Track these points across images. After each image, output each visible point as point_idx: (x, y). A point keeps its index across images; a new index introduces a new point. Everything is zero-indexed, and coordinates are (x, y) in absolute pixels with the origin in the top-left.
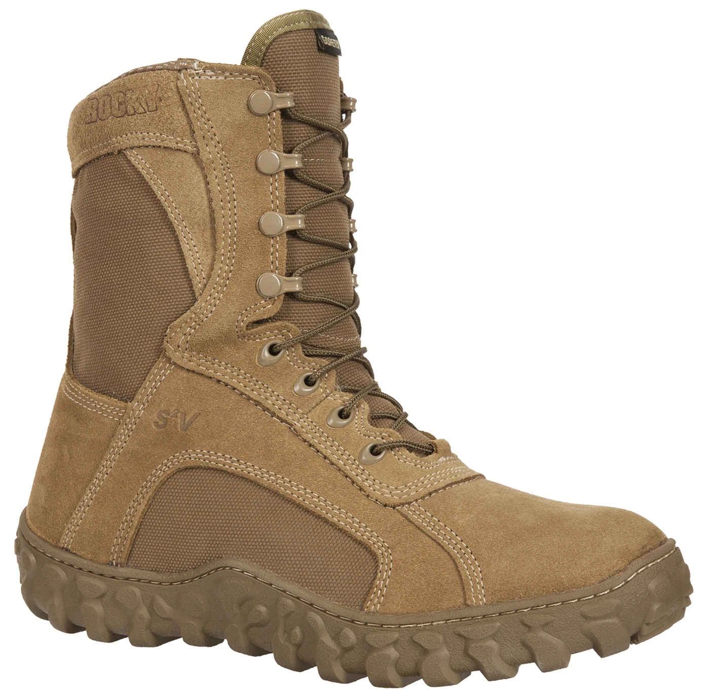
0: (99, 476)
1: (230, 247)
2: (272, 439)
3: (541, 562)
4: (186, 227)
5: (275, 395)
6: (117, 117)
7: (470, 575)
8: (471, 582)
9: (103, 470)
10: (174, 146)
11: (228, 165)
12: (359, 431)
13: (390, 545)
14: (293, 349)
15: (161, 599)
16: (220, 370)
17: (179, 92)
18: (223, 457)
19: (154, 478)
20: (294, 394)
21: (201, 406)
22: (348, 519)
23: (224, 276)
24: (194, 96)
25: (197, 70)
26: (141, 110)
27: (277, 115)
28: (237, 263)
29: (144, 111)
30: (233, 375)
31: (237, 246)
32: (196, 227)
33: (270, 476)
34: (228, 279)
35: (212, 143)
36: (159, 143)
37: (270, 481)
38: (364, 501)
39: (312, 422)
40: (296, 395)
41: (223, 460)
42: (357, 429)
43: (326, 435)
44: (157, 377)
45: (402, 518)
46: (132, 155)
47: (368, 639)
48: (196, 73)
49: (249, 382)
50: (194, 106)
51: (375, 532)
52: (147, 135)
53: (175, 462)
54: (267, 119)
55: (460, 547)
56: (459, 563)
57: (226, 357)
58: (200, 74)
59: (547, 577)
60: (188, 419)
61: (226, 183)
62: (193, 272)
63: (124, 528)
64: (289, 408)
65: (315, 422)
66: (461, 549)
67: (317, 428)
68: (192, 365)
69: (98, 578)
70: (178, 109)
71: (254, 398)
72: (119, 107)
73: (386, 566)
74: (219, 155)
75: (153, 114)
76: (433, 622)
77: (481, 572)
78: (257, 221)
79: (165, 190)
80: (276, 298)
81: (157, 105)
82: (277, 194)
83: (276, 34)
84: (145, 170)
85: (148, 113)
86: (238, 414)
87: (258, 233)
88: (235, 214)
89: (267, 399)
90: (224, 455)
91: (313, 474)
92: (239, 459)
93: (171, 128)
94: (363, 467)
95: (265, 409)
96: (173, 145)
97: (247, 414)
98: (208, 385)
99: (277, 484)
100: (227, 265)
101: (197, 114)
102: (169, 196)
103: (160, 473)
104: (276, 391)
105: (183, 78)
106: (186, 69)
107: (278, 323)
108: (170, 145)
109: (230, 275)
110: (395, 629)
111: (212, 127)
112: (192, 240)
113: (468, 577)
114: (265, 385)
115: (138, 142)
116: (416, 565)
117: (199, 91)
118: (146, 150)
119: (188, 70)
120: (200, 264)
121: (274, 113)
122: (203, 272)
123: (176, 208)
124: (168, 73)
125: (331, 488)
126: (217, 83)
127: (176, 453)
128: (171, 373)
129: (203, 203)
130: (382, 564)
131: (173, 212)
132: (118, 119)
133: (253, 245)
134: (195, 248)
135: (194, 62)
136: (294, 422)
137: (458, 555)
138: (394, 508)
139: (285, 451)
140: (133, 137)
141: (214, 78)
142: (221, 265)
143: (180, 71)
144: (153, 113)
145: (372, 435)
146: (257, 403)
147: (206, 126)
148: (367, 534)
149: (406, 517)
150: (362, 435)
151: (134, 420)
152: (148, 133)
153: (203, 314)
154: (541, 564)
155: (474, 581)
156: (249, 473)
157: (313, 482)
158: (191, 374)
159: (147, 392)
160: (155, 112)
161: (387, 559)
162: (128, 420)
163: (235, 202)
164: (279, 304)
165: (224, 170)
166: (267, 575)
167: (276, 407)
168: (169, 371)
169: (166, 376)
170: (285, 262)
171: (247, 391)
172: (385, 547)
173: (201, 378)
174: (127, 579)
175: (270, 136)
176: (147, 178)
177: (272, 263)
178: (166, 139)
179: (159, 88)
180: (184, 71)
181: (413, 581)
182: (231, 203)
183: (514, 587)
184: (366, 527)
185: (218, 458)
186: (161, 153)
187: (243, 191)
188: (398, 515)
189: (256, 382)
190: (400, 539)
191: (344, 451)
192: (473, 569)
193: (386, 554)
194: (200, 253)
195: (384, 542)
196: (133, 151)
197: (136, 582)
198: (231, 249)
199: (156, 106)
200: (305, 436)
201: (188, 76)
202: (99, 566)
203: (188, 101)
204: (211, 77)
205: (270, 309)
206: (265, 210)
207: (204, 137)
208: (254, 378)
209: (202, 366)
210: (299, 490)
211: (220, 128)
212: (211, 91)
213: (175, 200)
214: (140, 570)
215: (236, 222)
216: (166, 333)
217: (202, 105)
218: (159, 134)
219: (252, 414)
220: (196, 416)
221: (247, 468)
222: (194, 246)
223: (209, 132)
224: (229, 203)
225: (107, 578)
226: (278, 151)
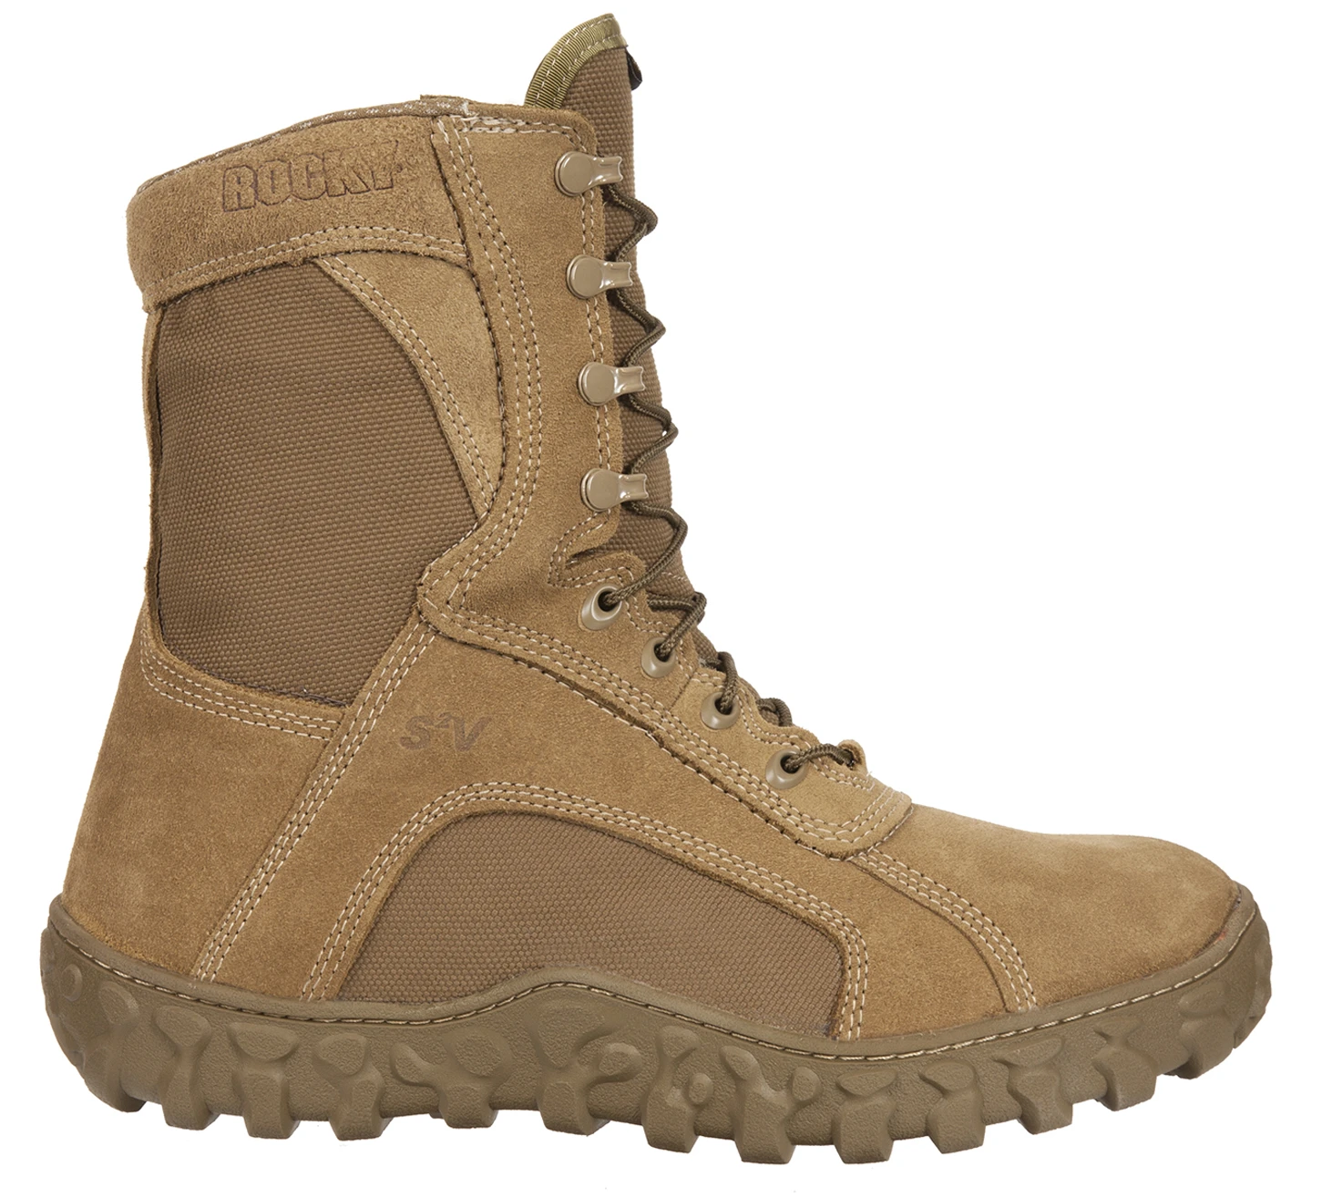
0: (282, 840)
1: (531, 426)
2: (623, 756)
3: (1109, 931)
4: (449, 392)
5: (615, 679)
6: (305, 200)
7: (1002, 960)
8: (1007, 972)
9: (291, 829)
10: (423, 250)
11: (522, 282)
12: (752, 733)
13: (856, 921)
14: (635, 599)
15: (410, 1050)
16: (517, 641)
17: (436, 155)
18: (542, 792)
19: (406, 837)
20: (645, 675)
21: (490, 704)
22: (776, 884)
23: (527, 476)
24: (463, 161)
25: (469, 116)
26: (361, 186)
27: (596, 195)
28: (547, 454)
29: (365, 189)
30: (544, 649)
31: (546, 423)
32: (467, 391)
33: (629, 820)
34: (534, 482)
35: (494, 245)
36: (394, 243)
37: (633, 828)
38: (794, 851)
39: (680, 722)
40: (647, 677)
41: (543, 796)
42: (749, 730)
43: (707, 743)
44: (402, 659)
45: (863, 876)
46: (336, 266)
47: (846, 1083)
48: (466, 122)
49: (571, 658)
50: (462, 181)
51: (825, 901)
52: (370, 230)
53: (449, 806)
54: (581, 201)
55: (972, 915)
56: (979, 942)
57: (530, 617)
58: (472, 123)
59: (1123, 955)
60: (468, 729)
61: (520, 315)
62: (469, 472)
63: (342, 930)
64: (641, 701)
65: (686, 723)
66: (974, 919)
67: (690, 731)
68: (470, 634)
69: (280, 1023)
70: (432, 184)
71: (585, 686)
72: (309, 182)
73: (858, 958)
74: (506, 265)
75: (383, 194)
76: (954, 1045)
77: (1018, 954)
78: (575, 380)
79: (411, 328)
80: (610, 511)
81: (394, 178)
82: (600, 332)
83: (585, 55)
84: (366, 292)
85: (375, 192)
86: (559, 716)
87: (577, 401)
88: (538, 368)
89: (604, 686)
90: (543, 789)
91: (701, 810)
92: (571, 793)
93: (420, 219)
94: (778, 793)
95: (604, 703)
96: (420, 248)
97: (574, 714)
98: (499, 668)
99: (644, 832)
100: (530, 457)
101: (468, 194)
102: (418, 338)
103: (419, 828)
104: (617, 673)
105: (442, 130)
106: (448, 115)
107: (614, 556)
108: (415, 248)
109: (537, 475)
110: (891, 1062)
111: (493, 217)
112: (459, 414)
113: (1000, 965)
114: (597, 663)
115: (351, 243)
116: (908, 953)
117: (470, 153)
118: (364, 257)
119: (452, 116)
120: (478, 456)
121: (592, 193)
122: (486, 471)
123: (432, 359)
124: (416, 122)
125: (734, 833)
126: (503, 140)
127: (449, 790)
128: (430, 650)
129: (480, 350)
130: (851, 954)
131: (428, 366)
132: (309, 203)
133: (572, 421)
134: (467, 428)
135: (462, 103)
136: (655, 723)
137: (973, 929)
138: (843, 859)
139: (647, 774)
140: (341, 234)
141: (497, 130)
142: (520, 458)
143: (434, 117)
144: (384, 191)
145: (775, 739)
146: (590, 694)
147: (483, 215)
148: (814, 905)
149: (871, 874)
150: (759, 739)
151: (357, 737)
152: (371, 228)
153: (495, 545)
154: (1109, 933)
155: (1012, 970)
156: (592, 816)
157: (703, 825)
158: (466, 649)
159: (384, 686)
160: (390, 190)
161: (856, 946)
162: (346, 737)
163: (536, 346)
164: (614, 524)
165: (515, 291)
166: (640, 990)
167: (622, 699)
168: (425, 648)
169: (420, 657)
170: (621, 448)
171: (570, 674)
172: (849, 925)
173: (485, 656)
174: (339, 1021)
175: (584, 232)
176: (372, 306)
177: (600, 451)
178: (408, 238)
179: (400, 146)
180: (445, 117)
181: (909, 980)
182: (529, 348)
183: (1078, 975)
184: (808, 894)
185: (532, 794)
186: (397, 261)
187: (548, 326)
188: (855, 871)
189: (582, 659)
190: (870, 911)
191: (740, 768)
192: (1005, 950)
193: (852, 936)
194: (476, 437)
195: (844, 917)
196: (337, 258)
197: (360, 1025)
198: (534, 428)
199: (392, 180)
200: (675, 747)
201: (452, 126)
202: (282, 1003)
203: (451, 170)
204: (491, 129)
205: (600, 532)
206: (584, 360)
207: (480, 234)
208: (578, 652)
209: (488, 636)
210: (683, 840)
211: (507, 217)
212: (492, 153)
213: (431, 345)
214: (365, 1003)
215: (538, 381)
216: (423, 580)
217: (476, 177)
218: (394, 230)
219: (582, 713)
220: (483, 723)
221: (587, 807)
222: (465, 426)
223: (488, 224)
224: (526, 348)
225: (300, 1023)
226: (596, 257)
